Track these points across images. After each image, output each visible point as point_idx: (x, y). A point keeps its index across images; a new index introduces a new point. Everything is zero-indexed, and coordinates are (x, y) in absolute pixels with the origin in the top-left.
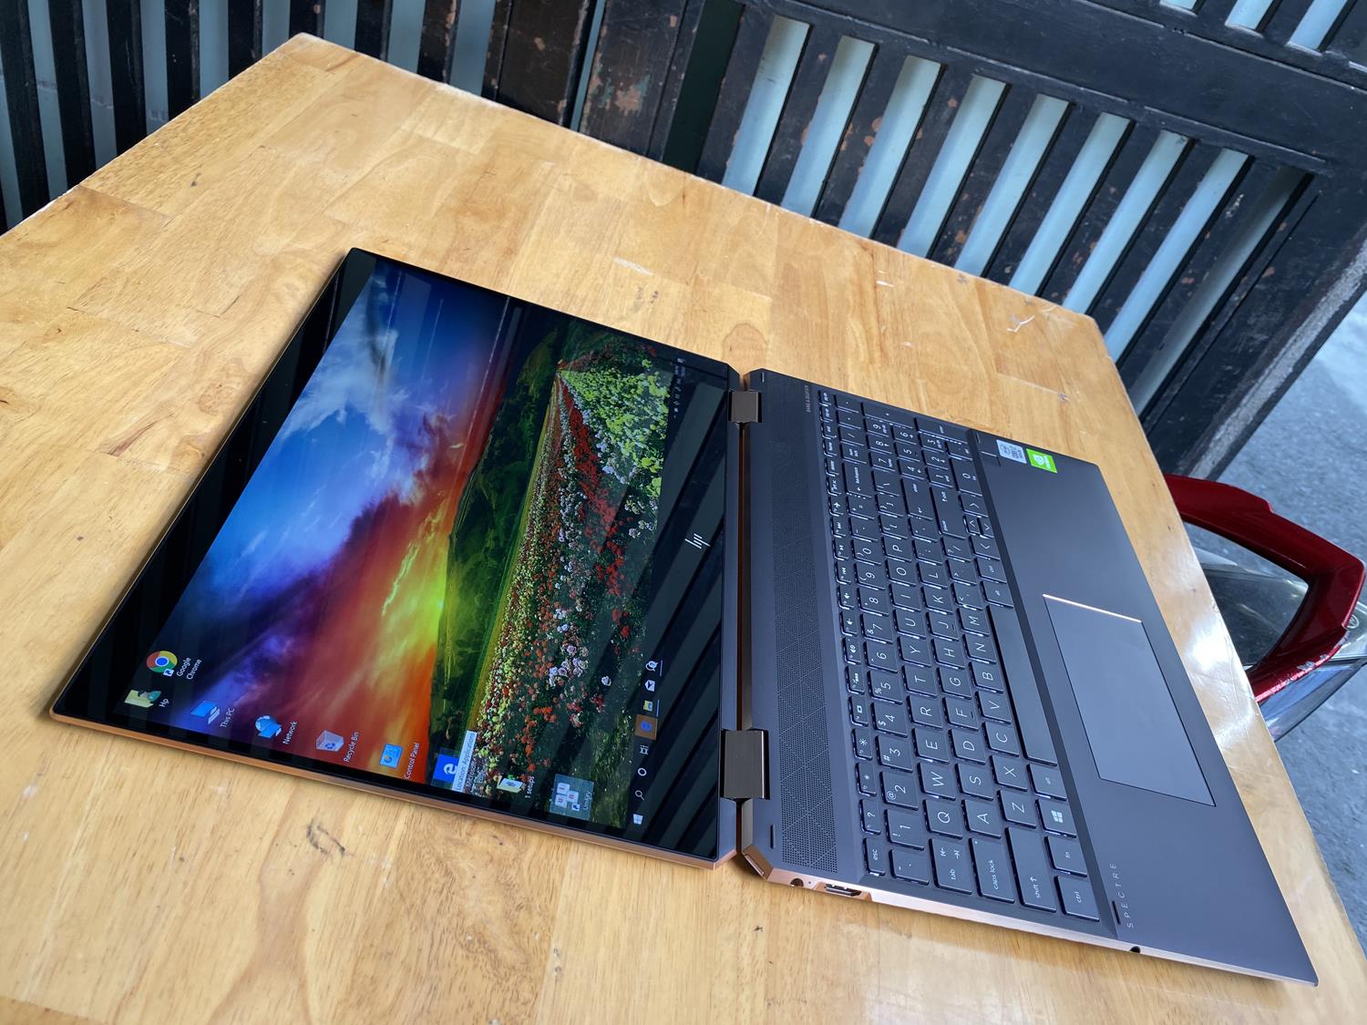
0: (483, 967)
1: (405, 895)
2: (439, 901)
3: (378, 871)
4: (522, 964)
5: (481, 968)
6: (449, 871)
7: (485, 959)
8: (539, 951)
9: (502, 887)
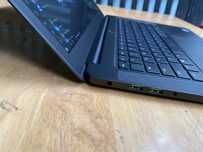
0: (87, 143)
1: (45, 120)
2: (62, 121)
3: (33, 114)
4: (104, 138)
5: (86, 143)
6: (64, 110)
7: (87, 139)
8: (110, 132)
9: (88, 112)
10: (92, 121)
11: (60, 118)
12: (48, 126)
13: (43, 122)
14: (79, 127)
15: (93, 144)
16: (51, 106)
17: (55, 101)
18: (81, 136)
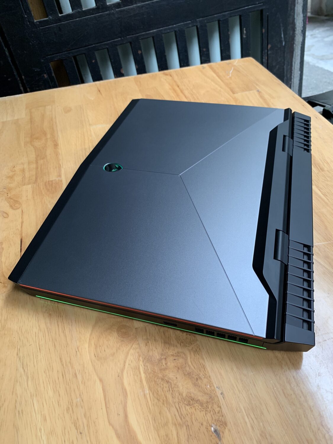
1: (158, 398)
2: (171, 394)
3: (145, 396)
4: (210, 399)
5: (197, 409)
6: (167, 381)
7: (197, 405)
8: (212, 391)
9: (187, 376)
10: (195, 385)
11: (168, 392)
12: (164, 404)
13: (157, 401)
14: (186, 396)
15: (203, 407)
16: (155, 381)
17: (155, 374)
18: (192, 404)
